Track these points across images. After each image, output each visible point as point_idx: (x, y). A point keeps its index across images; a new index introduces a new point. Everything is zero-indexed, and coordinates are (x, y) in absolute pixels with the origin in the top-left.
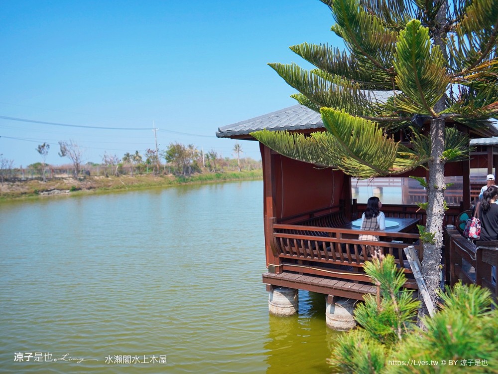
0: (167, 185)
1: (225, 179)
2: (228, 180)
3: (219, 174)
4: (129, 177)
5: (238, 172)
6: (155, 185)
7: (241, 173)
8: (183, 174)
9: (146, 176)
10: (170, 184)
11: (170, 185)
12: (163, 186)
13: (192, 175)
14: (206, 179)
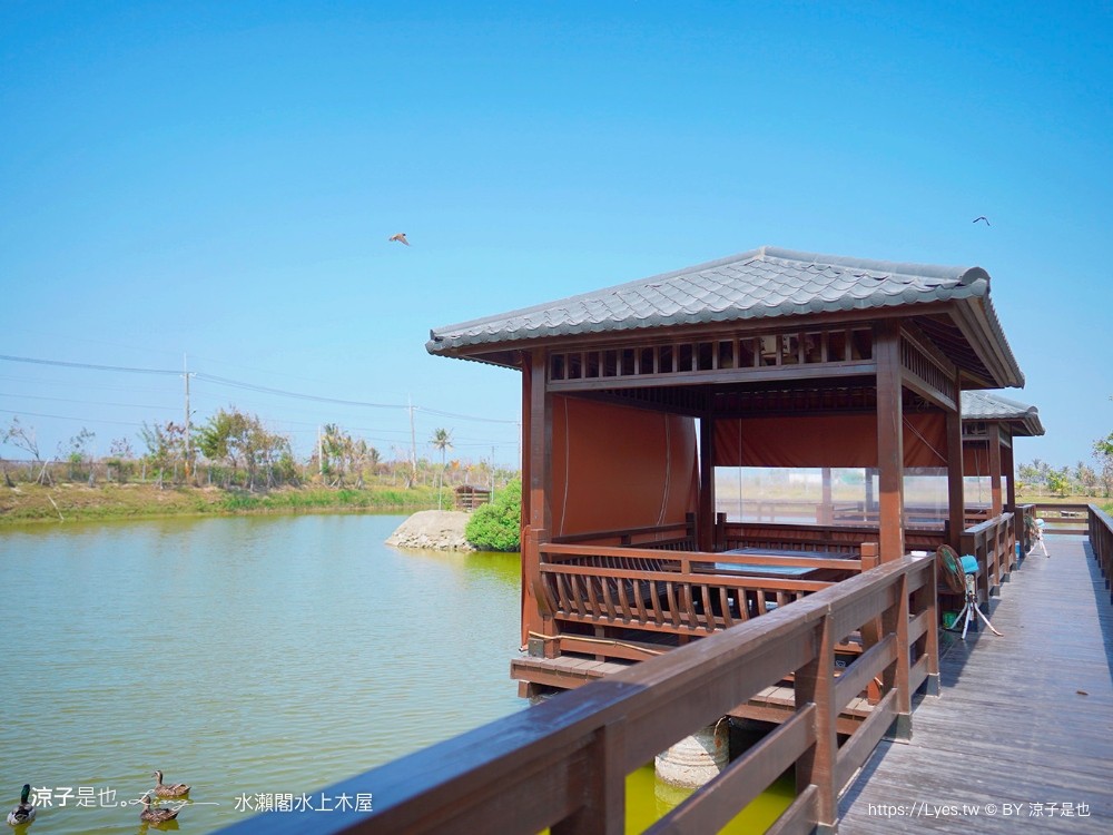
0: (191, 514)
1: (363, 504)
2: (371, 508)
3: (350, 491)
4: (83, 490)
5: (402, 489)
6: (154, 512)
7: (411, 491)
8: (249, 486)
9: (136, 488)
10: (201, 510)
11: (200, 514)
12: (180, 514)
13: (272, 491)
14: (308, 503)
